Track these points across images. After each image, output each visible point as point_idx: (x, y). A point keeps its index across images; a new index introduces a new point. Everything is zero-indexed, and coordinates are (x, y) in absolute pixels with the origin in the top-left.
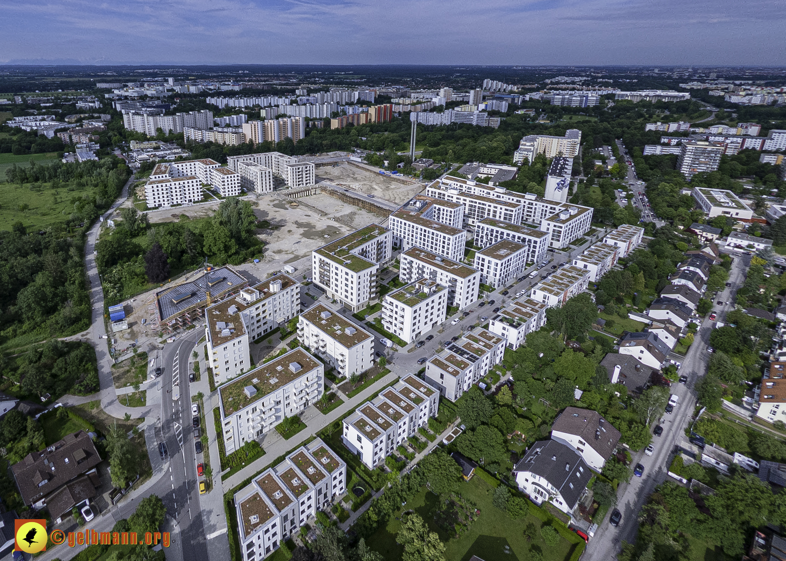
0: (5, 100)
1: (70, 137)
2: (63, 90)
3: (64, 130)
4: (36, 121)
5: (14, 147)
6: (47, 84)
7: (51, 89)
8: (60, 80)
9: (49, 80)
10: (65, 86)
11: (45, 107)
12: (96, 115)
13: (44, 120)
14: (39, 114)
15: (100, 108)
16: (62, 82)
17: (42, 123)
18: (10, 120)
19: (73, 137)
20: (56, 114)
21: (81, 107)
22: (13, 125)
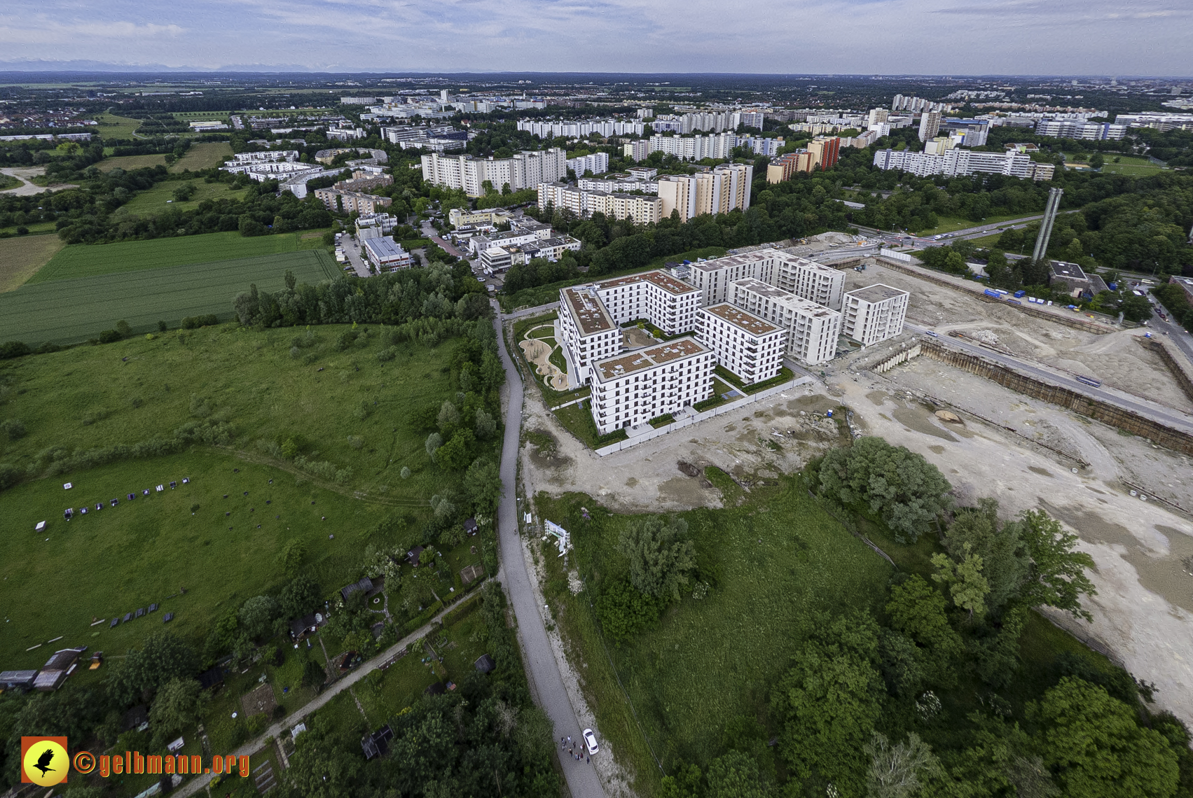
0: (219, 123)
1: (339, 198)
2: (297, 107)
3: (325, 183)
4: (271, 161)
5: (244, 220)
6: (273, 99)
7: (280, 106)
8: (289, 92)
9: (273, 92)
10: (298, 101)
11: (280, 136)
12: (362, 151)
13: (282, 160)
14: (274, 148)
15: (363, 137)
16: (292, 96)
17: (281, 166)
18: (230, 159)
19: (345, 199)
20: (299, 147)
21: (334, 137)
22: (235, 170)
